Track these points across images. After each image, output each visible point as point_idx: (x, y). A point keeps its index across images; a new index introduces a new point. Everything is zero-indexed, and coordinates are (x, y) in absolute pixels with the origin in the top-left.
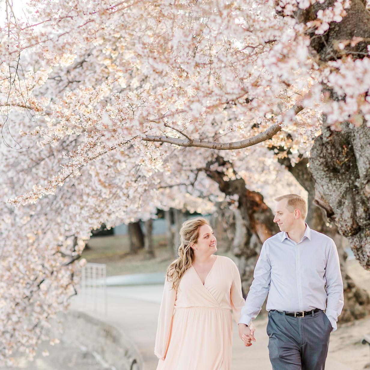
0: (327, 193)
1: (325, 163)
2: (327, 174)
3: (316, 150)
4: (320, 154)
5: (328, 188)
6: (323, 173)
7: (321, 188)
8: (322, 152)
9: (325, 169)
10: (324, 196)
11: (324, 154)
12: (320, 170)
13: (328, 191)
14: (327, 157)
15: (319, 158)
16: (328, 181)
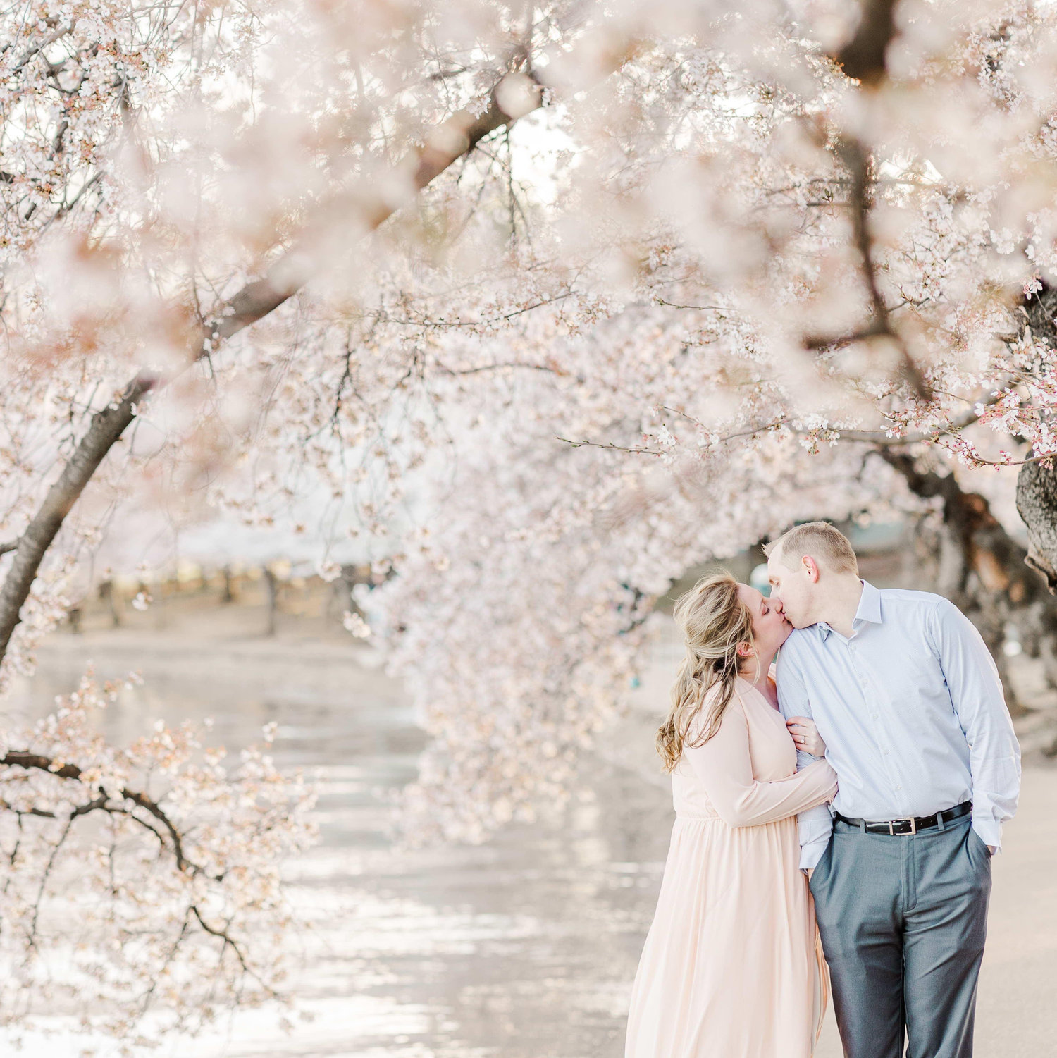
0: (1047, 546)
1: (1043, 495)
2: (1048, 513)
3: (1028, 472)
4: (1036, 479)
5: (1050, 538)
6: (1040, 512)
7: (1037, 537)
8: (1038, 475)
9: (1044, 506)
10: (1042, 552)
11: (1043, 480)
12: (1035, 507)
13: (1049, 542)
14: (1047, 485)
15: (1033, 486)
16: (1049, 525)
